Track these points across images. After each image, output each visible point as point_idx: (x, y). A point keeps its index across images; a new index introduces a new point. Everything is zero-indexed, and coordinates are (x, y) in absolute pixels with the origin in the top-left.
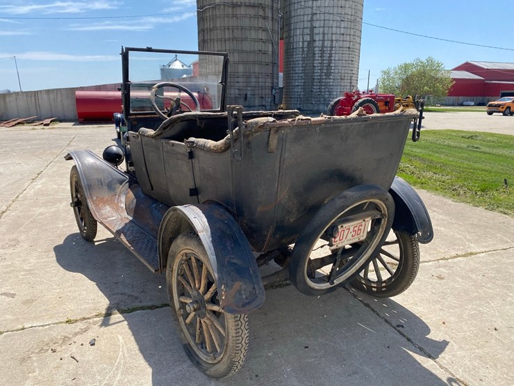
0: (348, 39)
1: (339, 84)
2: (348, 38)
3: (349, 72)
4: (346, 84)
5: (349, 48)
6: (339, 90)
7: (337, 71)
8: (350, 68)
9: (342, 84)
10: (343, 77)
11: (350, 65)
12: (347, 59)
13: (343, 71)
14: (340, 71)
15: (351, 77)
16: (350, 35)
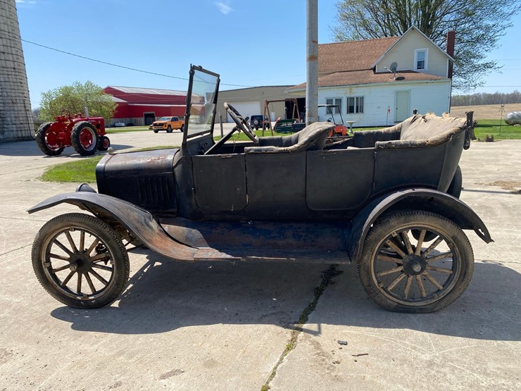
0: (11, 59)
1: (12, 108)
2: (10, 57)
3: (21, 95)
4: (20, 108)
5: (14, 68)
6: (13, 115)
7: (5, 94)
8: (20, 91)
9: (16, 109)
10: (14, 101)
11: (20, 88)
12: (15, 80)
13: (13, 95)
14: (9, 94)
15: (24, 100)
16: (12, 54)
